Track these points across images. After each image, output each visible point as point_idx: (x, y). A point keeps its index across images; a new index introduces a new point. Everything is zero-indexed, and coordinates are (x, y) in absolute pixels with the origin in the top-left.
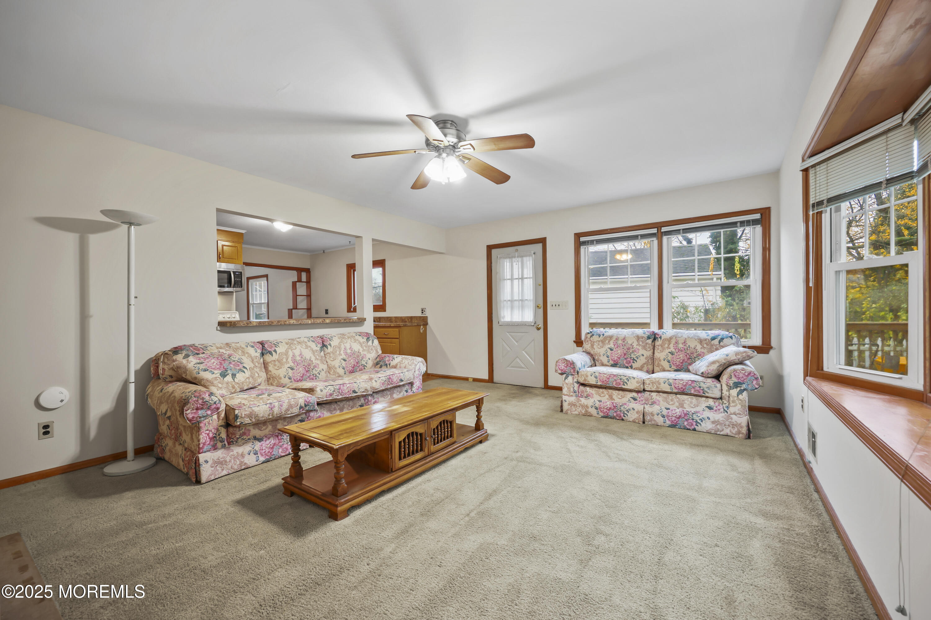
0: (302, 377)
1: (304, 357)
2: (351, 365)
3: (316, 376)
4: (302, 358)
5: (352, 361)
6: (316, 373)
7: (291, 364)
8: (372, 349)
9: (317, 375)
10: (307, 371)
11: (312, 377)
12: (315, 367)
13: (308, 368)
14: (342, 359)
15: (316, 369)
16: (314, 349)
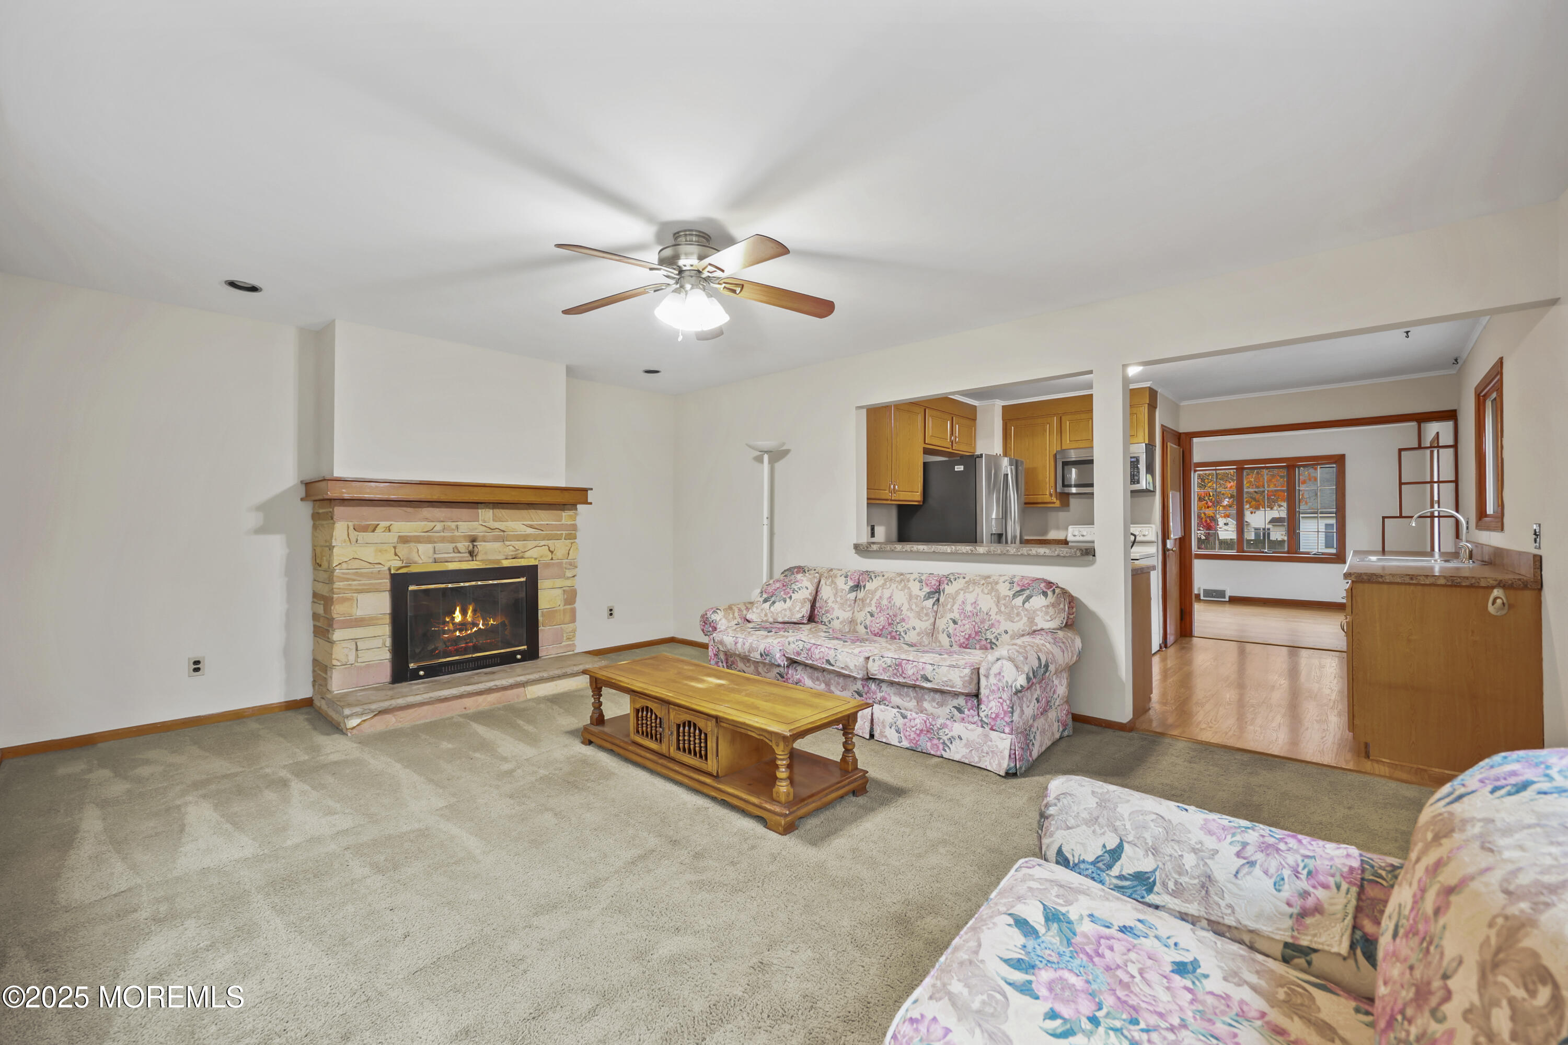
0: (881, 630)
1: (893, 603)
2: (963, 634)
3: (900, 635)
4: (890, 602)
5: (967, 626)
6: (901, 630)
7: (873, 608)
8: (1018, 614)
9: (902, 634)
10: (890, 624)
11: (894, 634)
12: (903, 620)
13: (892, 620)
14: (951, 619)
15: (903, 624)
16: (913, 593)
